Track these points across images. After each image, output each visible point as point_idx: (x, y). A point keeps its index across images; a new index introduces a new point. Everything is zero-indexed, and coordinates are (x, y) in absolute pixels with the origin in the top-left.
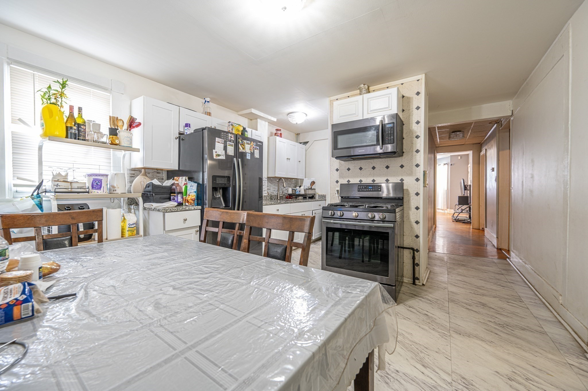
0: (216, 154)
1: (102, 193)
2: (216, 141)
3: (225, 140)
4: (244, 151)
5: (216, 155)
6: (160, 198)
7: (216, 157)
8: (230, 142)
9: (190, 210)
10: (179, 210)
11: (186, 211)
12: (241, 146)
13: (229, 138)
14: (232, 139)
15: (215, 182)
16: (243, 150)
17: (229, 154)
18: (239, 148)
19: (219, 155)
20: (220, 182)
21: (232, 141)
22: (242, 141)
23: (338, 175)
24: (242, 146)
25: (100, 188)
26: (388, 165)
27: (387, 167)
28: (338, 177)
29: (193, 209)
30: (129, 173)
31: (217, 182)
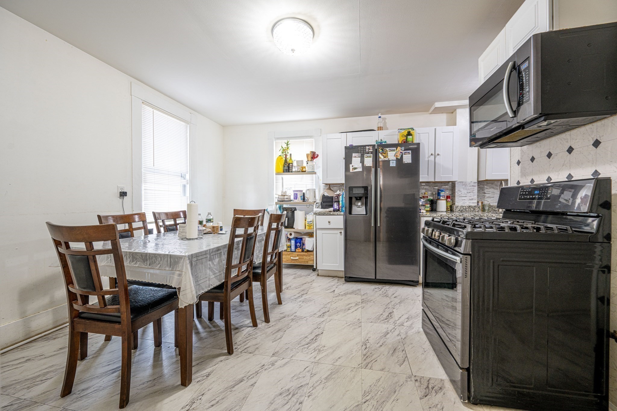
0: (353, 167)
1: (297, 201)
2: (353, 156)
3: (362, 153)
4: (386, 159)
5: (353, 169)
6: (326, 205)
7: (353, 170)
8: (368, 154)
9: (334, 215)
10: (325, 214)
11: (330, 215)
12: (382, 155)
13: (367, 150)
14: (369, 150)
15: (351, 192)
16: (384, 159)
17: (367, 166)
18: (379, 157)
19: (355, 168)
20: (357, 192)
21: (370, 153)
22: (382, 150)
23: (520, 171)
24: (384, 155)
25: (297, 198)
26: (599, 139)
27: (597, 144)
28: (520, 174)
29: (336, 214)
30: (324, 188)
31: (354, 192)
